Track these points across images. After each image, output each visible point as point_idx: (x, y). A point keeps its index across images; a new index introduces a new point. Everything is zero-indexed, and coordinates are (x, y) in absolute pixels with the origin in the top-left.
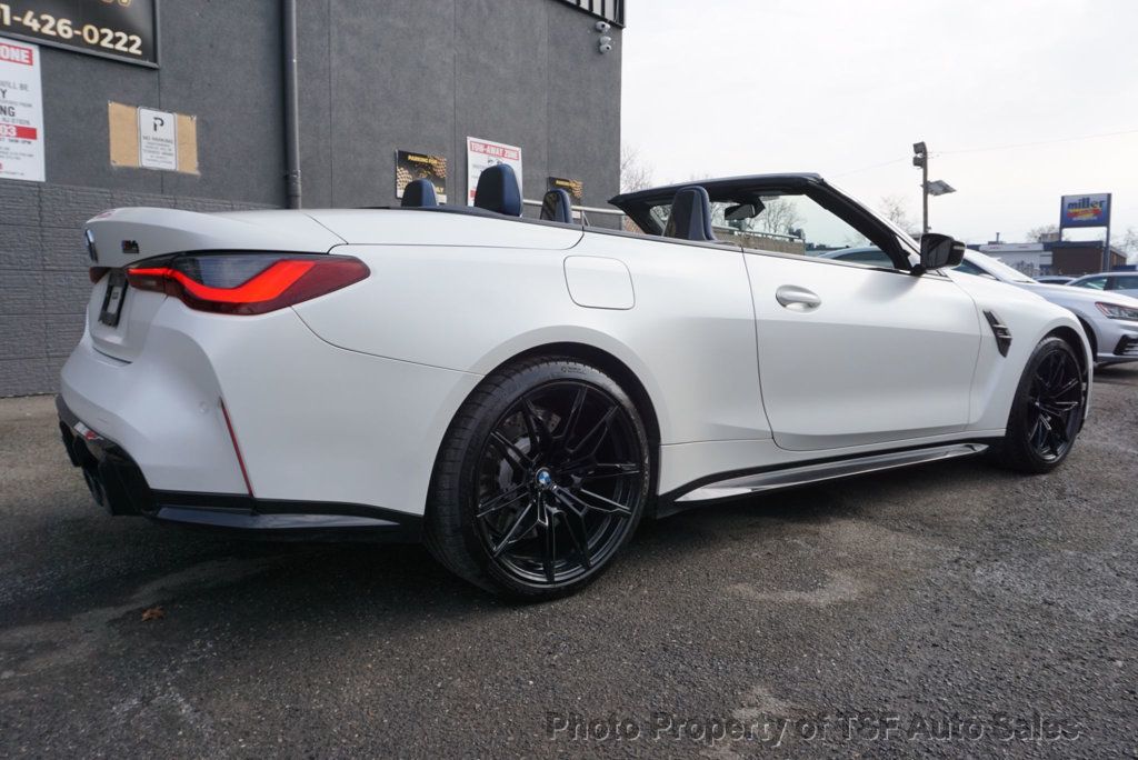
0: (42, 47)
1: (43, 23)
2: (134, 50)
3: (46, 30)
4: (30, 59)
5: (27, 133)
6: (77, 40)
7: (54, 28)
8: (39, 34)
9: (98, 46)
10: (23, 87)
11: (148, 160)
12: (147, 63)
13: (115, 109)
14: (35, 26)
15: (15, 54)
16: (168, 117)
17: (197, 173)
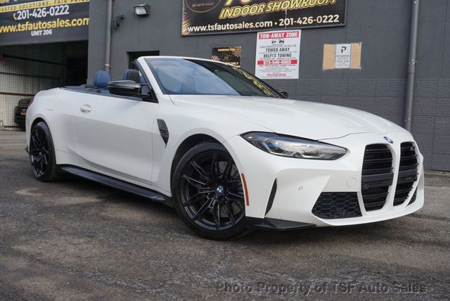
0: (302, 29)
1: (303, 21)
2: (336, 21)
3: (304, 23)
4: (298, 35)
5: (294, 62)
6: (315, 23)
7: (307, 21)
8: (302, 25)
9: (322, 23)
10: (295, 46)
11: (338, 66)
12: (341, 24)
13: (327, 47)
14: (301, 22)
15: (293, 34)
16: (348, 46)
17: (360, 68)
